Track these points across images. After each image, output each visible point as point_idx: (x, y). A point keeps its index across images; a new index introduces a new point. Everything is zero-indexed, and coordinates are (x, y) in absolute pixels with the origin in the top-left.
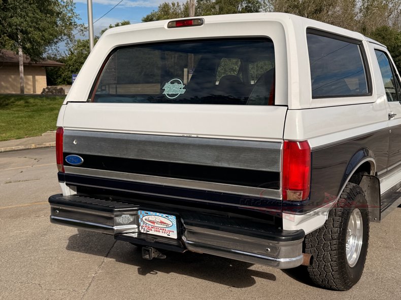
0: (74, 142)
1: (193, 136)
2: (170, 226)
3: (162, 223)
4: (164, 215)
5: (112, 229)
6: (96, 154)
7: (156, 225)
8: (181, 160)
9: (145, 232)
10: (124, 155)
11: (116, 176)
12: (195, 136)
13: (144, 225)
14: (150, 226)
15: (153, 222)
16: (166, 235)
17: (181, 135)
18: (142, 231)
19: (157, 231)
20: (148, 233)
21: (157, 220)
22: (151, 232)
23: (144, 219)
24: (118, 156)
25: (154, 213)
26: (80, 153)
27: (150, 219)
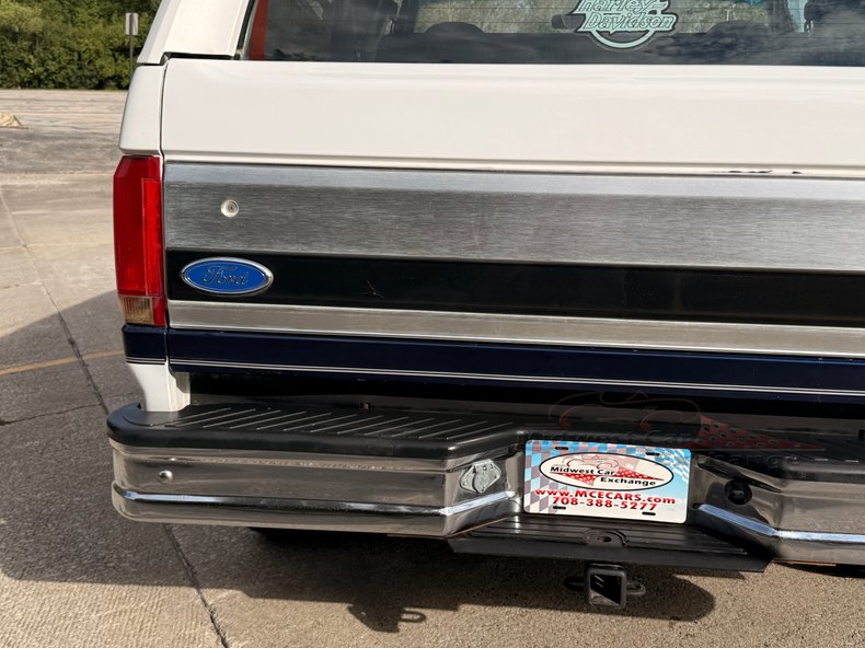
0: (224, 211)
1: (776, 171)
2: (658, 483)
3: (623, 475)
4: (639, 450)
5: (438, 515)
6: (326, 251)
7: (597, 483)
8: (732, 257)
9: (546, 511)
10: (473, 248)
11: (425, 328)
12: (788, 172)
13: (546, 488)
14: (572, 491)
15: (589, 477)
16: (637, 515)
17: (726, 170)
18: (534, 509)
19: (599, 504)
20: (559, 512)
21: (605, 468)
22: (570, 510)
23: (546, 468)
24: (443, 252)
25: (595, 446)
26: (255, 249)
27: (575, 465)
